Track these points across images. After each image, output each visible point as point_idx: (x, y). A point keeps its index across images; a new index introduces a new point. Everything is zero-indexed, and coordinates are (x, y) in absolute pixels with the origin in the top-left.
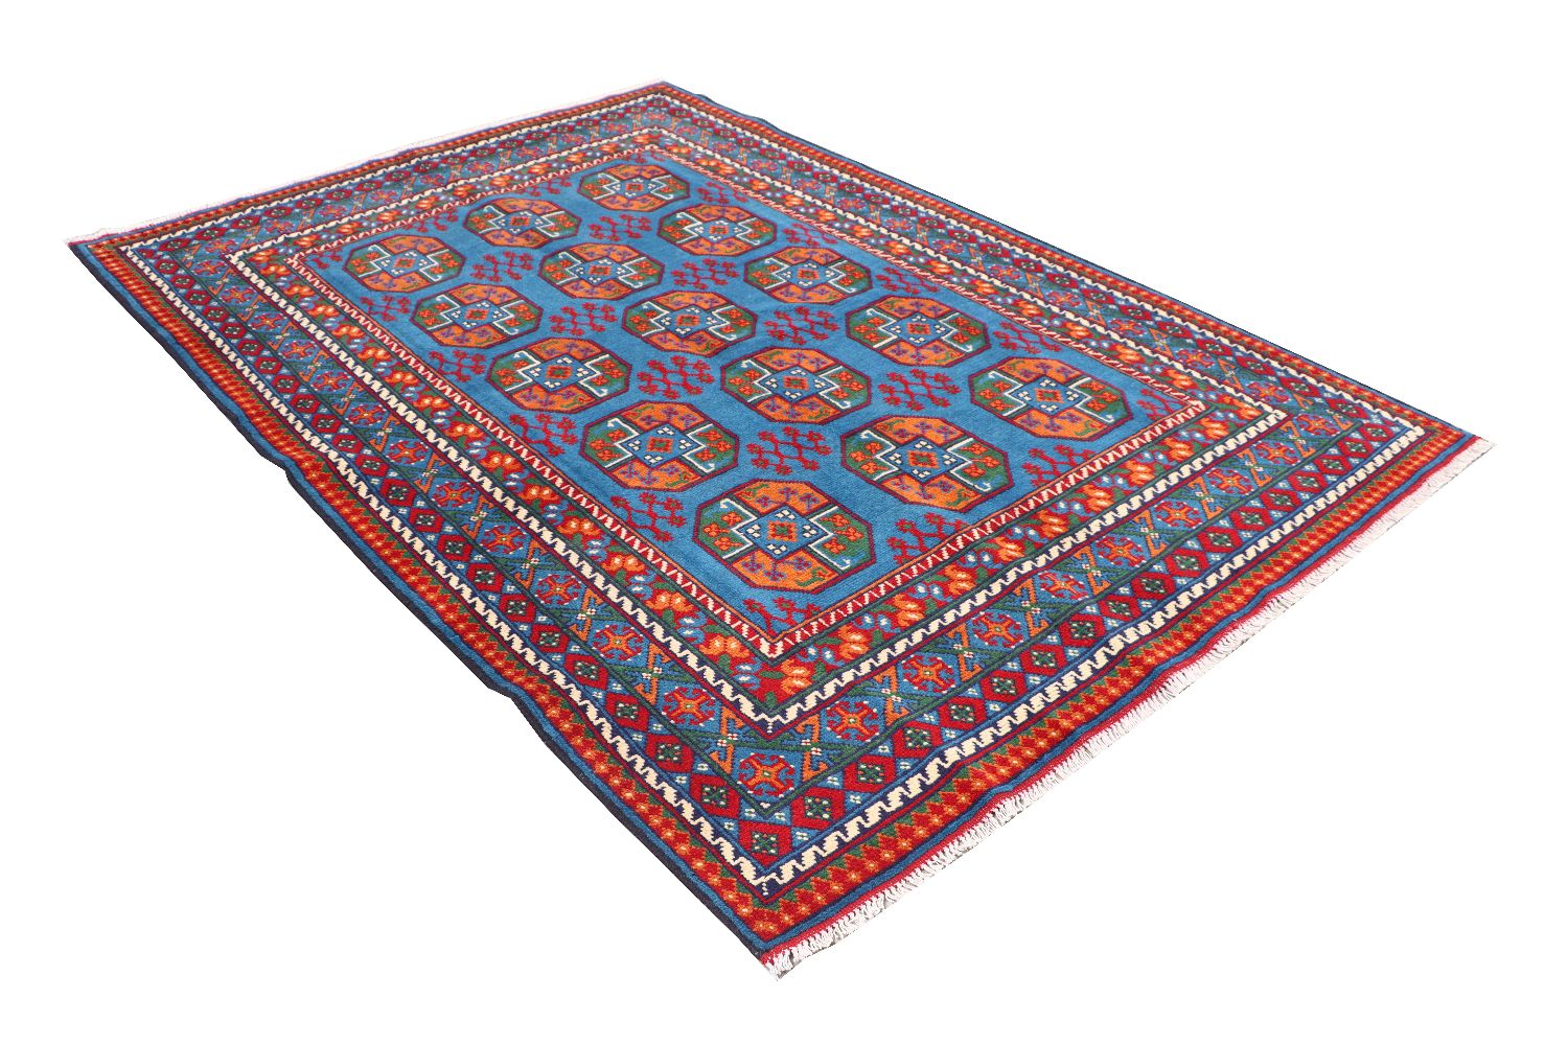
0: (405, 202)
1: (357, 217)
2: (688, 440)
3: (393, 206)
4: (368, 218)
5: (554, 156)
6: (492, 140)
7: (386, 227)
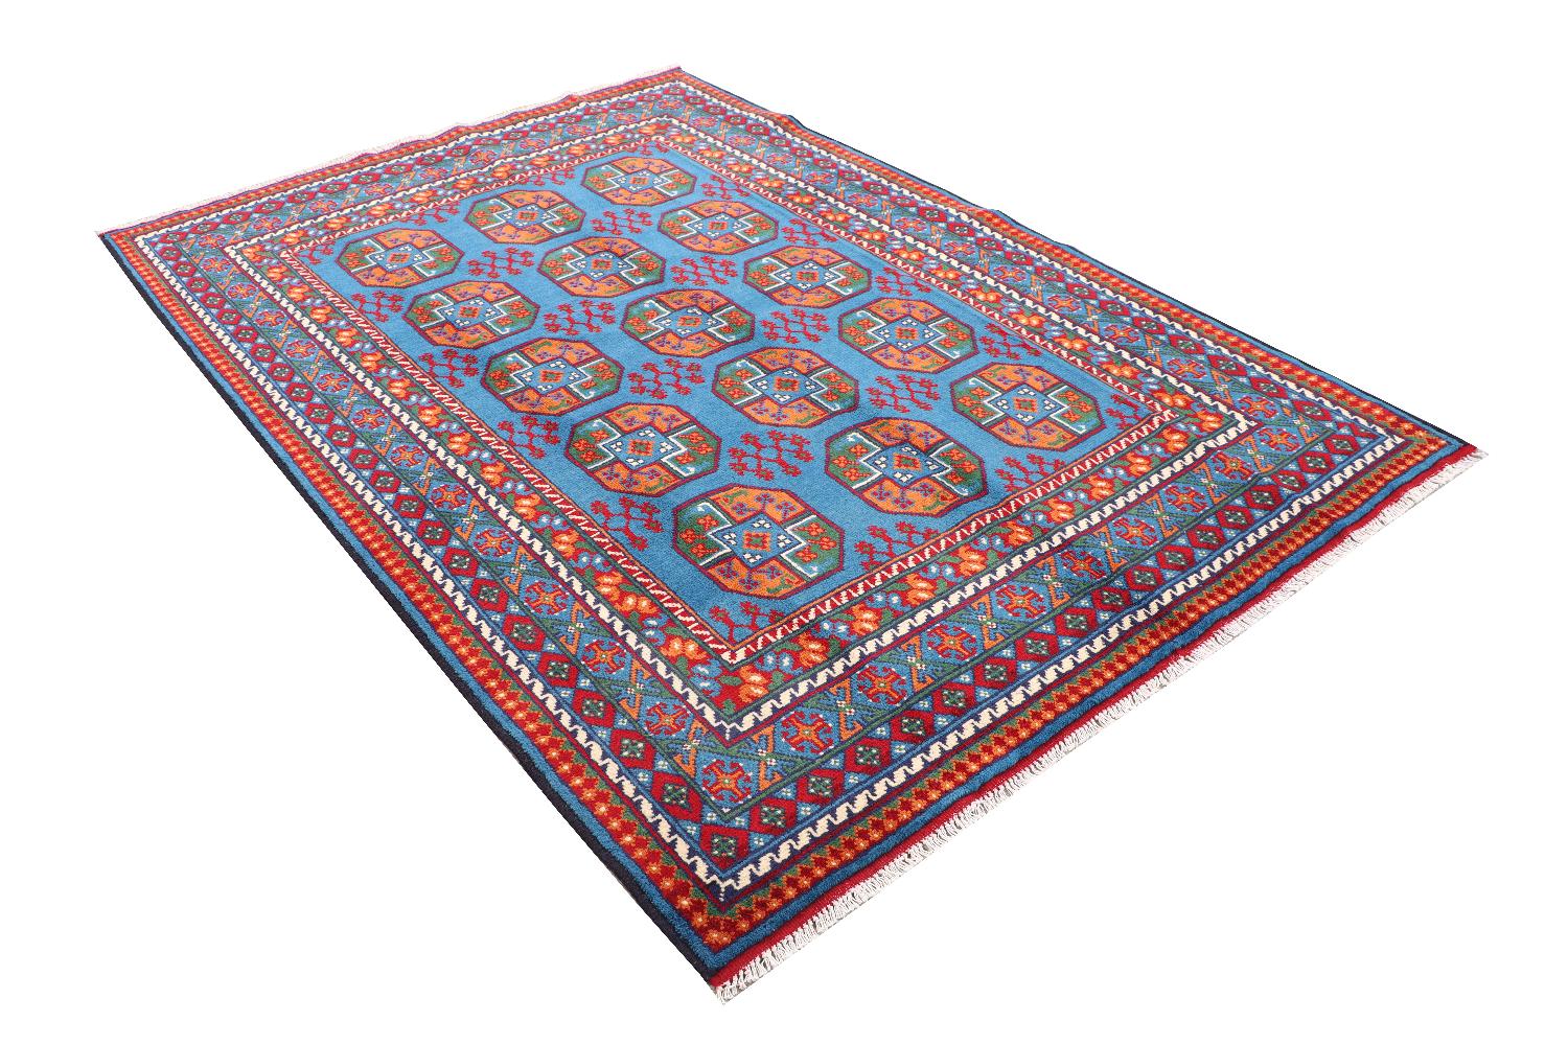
0: (400, 195)
1: (347, 211)
2: (669, 442)
3: (387, 199)
4: (357, 213)
5: (556, 148)
6: (497, 132)
7: (377, 222)
